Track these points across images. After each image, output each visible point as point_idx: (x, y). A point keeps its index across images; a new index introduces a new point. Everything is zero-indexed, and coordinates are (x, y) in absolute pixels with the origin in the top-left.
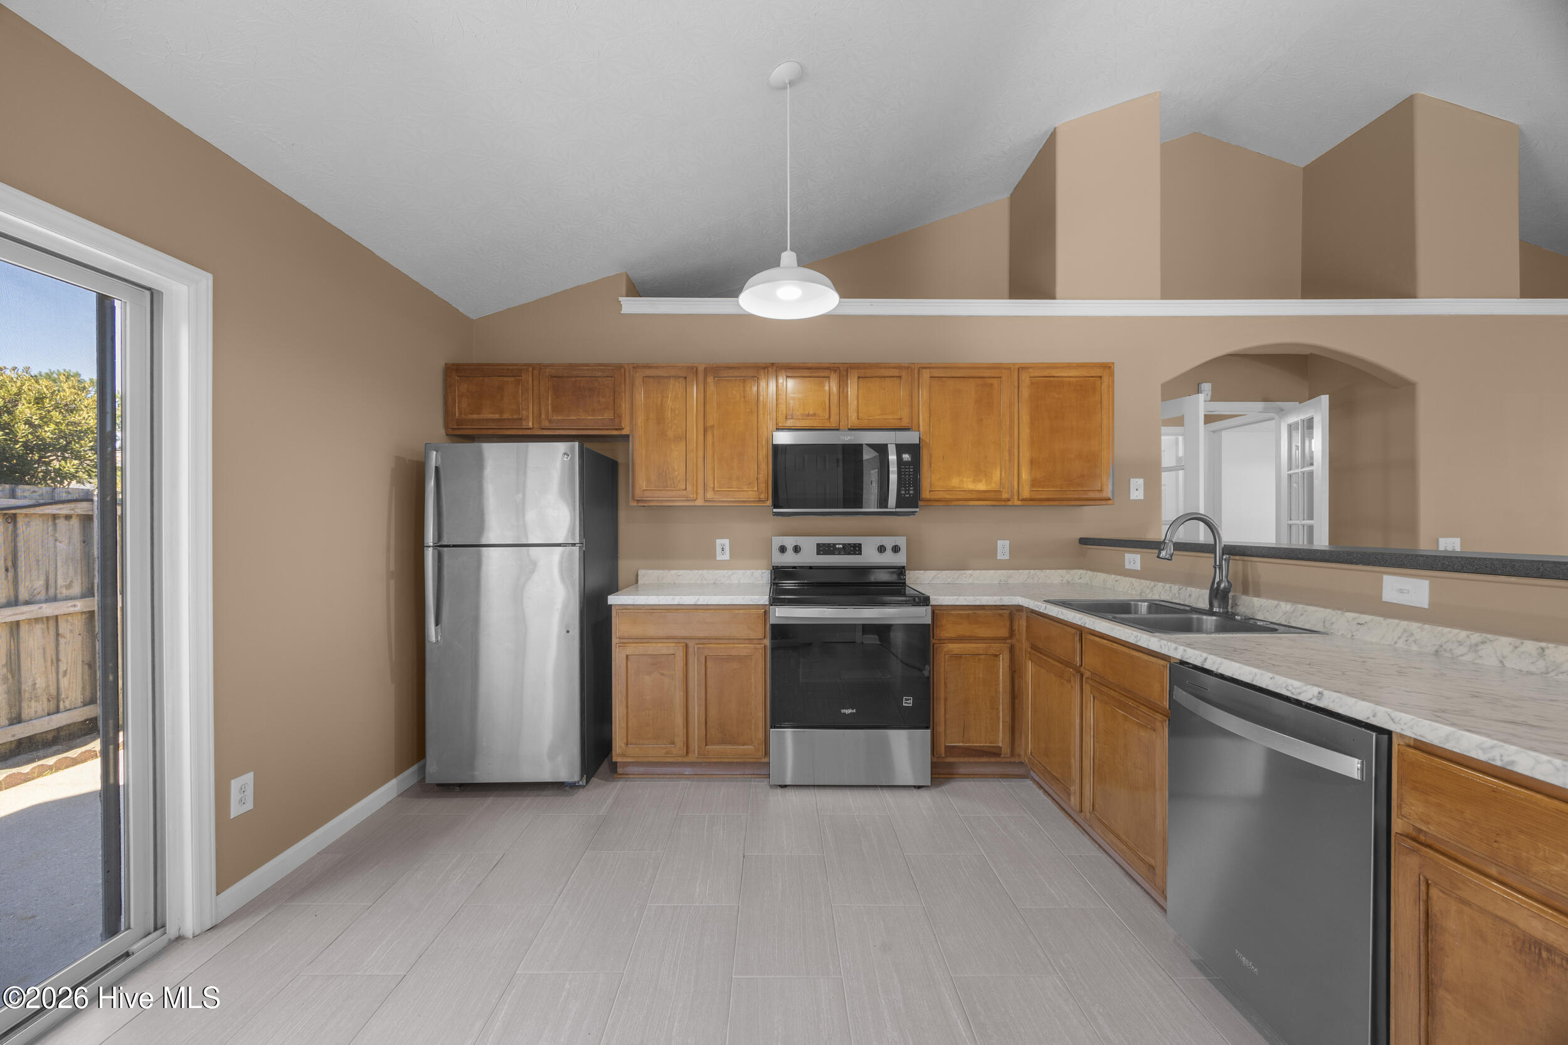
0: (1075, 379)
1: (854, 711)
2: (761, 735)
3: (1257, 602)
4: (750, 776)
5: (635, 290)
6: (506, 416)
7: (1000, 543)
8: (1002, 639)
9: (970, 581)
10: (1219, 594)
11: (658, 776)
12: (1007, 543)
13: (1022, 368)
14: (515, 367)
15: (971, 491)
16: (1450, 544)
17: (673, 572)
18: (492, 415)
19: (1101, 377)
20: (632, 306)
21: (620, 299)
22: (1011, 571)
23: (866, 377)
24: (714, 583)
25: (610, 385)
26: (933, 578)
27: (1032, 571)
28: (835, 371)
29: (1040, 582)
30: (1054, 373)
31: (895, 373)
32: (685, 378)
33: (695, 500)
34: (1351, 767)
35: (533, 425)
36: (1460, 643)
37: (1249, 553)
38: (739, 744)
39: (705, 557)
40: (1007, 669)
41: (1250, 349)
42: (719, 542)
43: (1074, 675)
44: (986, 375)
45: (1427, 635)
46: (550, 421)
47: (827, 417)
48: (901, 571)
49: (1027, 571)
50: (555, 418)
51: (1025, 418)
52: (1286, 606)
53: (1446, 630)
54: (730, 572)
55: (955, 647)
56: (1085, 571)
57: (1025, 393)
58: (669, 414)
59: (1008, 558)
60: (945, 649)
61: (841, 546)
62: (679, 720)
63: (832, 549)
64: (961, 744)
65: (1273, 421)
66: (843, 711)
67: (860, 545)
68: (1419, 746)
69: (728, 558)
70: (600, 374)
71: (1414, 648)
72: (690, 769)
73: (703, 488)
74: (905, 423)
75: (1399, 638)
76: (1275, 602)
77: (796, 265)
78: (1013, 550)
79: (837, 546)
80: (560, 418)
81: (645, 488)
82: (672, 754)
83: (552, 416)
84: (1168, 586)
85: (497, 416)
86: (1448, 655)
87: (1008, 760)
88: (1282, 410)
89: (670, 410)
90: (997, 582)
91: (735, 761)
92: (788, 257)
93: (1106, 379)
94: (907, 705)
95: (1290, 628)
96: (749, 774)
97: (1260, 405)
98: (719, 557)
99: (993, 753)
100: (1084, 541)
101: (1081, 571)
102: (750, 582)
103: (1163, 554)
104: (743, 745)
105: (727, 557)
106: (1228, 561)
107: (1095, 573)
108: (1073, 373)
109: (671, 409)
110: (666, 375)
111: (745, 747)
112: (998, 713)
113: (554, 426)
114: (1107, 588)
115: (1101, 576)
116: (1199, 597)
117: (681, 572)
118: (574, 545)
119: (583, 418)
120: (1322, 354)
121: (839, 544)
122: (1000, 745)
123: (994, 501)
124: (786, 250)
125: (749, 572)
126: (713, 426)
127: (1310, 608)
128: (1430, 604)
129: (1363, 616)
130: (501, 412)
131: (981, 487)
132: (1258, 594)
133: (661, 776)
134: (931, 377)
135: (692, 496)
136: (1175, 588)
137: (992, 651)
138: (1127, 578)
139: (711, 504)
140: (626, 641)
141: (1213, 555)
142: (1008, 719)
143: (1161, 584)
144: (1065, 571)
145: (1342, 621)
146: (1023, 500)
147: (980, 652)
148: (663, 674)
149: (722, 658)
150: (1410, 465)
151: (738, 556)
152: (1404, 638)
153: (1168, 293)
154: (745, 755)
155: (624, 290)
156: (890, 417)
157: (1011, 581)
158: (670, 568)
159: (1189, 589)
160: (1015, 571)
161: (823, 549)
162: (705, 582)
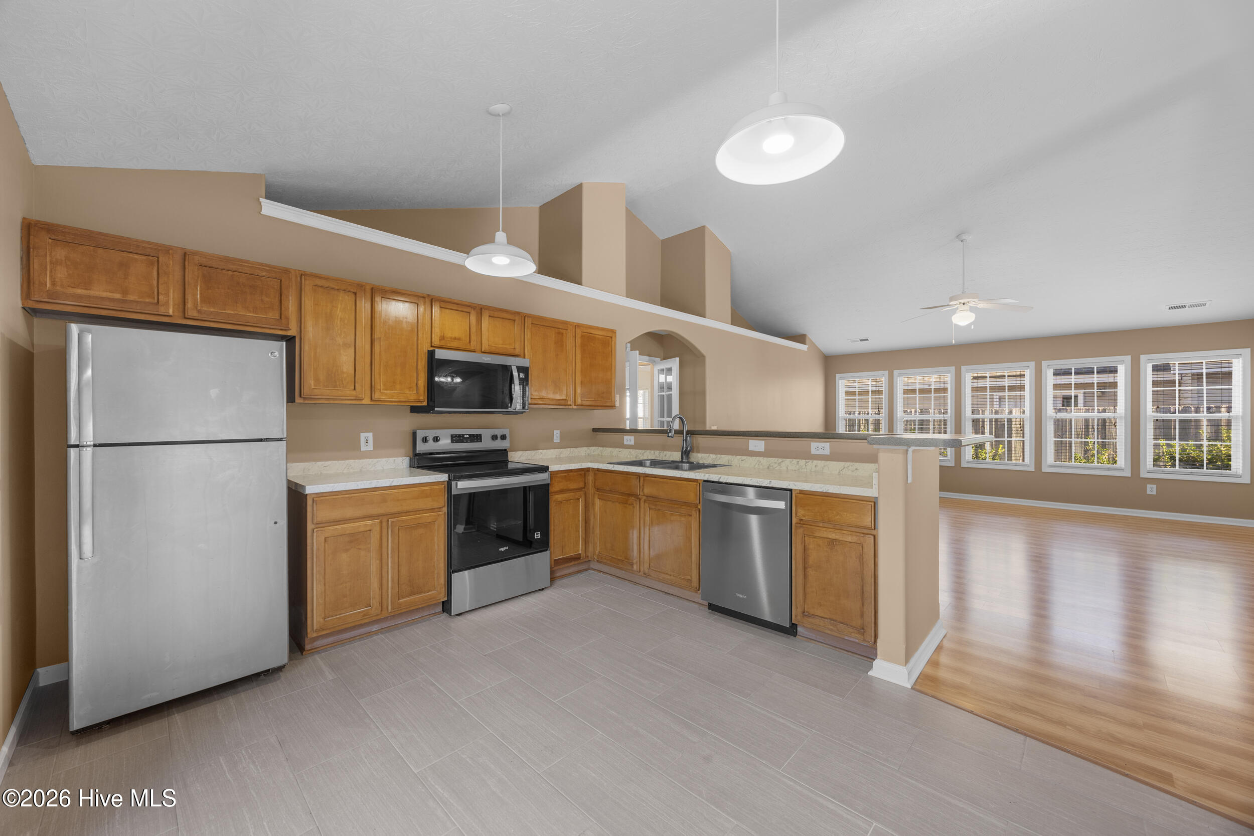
0: (600, 337)
1: (507, 548)
2: (442, 580)
3: (700, 455)
4: (428, 617)
5: (276, 194)
6: (131, 297)
7: (555, 432)
8: (580, 489)
9: (541, 457)
10: (686, 453)
11: (349, 640)
12: (558, 432)
13: (577, 326)
14: (147, 245)
15: (553, 399)
16: (714, 428)
17: (319, 463)
18: (111, 294)
19: (611, 337)
20: (271, 209)
21: (262, 200)
22: (562, 449)
23: (493, 317)
24: (361, 471)
25: (276, 287)
26: (521, 456)
27: (572, 449)
28: (474, 309)
29: (576, 455)
30: (592, 331)
31: (511, 317)
32: (355, 294)
33: (363, 399)
34: (781, 505)
35: (173, 312)
36: (775, 463)
37: (696, 433)
38: (425, 592)
39: (351, 448)
40: (584, 507)
41: (656, 331)
42: (363, 436)
43: (636, 500)
44: (560, 327)
45: (765, 461)
46: (199, 312)
47: (468, 341)
48: (504, 452)
49: (569, 449)
50: (205, 309)
51: (579, 356)
52: (713, 456)
53: (771, 459)
54: (375, 460)
55: (559, 497)
56: (597, 448)
57: (579, 341)
58: (339, 322)
59: (559, 441)
60: (554, 499)
61: (468, 436)
62: (375, 585)
63: (461, 438)
64: (562, 557)
65: (650, 366)
66: (500, 549)
67: (480, 435)
68: (801, 492)
69: (372, 449)
70: (264, 274)
71: (761, 467)
72: (377, 626)
73: (369, 389)
74: (517, 352)
75: (756, 464)
76: (708, 455)
77: (506, 243)
78: (562, 437)
79: (465, 436)
80: (212, 310)
81: (313, 387)
82: (369, 615)
83: (202, 307)
84: (652, 452)
85: (118, 296)
86: (771, 468)
87: (585, 560)
88: (655, 362)
89: (339, 320)
90: (555, 457)
91: (420, 607)
92: (501, 236)
93: (613, 339)
94: (537, 538)
95: (715, 466)
96: (427, 615)
97: (647, 358)
98: (363, 448)
99: (577, 558)
100: (595, 430)
101: (594, 448)
102: (392, 467)
103: (670, 434)
104: (428, 592)
105: (370, 447)
106: (690, 437)
107: (605, 448)
108: (601, 333)
109: (341, 318)
110: (336, 287)
111: (430, 593)
112: (579, 534)
113: (205, 317)
114: (613, 456)
115: (609, 450)
116: (676, 456)
117: (329, 463)
118: (280, 440)
119: (241, 313)
120: (675, 336)
121: (466, 435)
122: (580, 552)
123: (562, 404)
124: (498, 230)
125: (391, 459)
126: (380, 338)
127: (723, 456)
128: (765, 450)
129: (743, 457)
130: (125, 292)
131: (558, 397)
132: (698, 452)
133: (351, 639)
134: (532, 324)
135: (360, 396)
136: (657, 452)
137: (577, 497)
138: (627, 450)
139: (378, 403)
140: (321, 525)
141: (682, 435)
142: (584, 536)
143: (648, 451)
144: (587, 448)
145: (735, 460)
146: (578, 405)
147: (571, 498)
148: (360, 549)
149: (411, 527)
150: (703, 393)
151: (381, 447)
152: (758, 464)
153: (630, 295)
154: (430, 599)
155: (264, 194)
156: (508, 346)
157: (562, 456)
158: (316, 460)
159: (665, 452)
160: (564, 449)
161: (456, 439)
162: (352, 471)
